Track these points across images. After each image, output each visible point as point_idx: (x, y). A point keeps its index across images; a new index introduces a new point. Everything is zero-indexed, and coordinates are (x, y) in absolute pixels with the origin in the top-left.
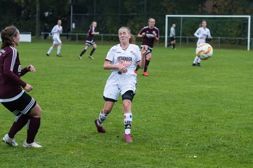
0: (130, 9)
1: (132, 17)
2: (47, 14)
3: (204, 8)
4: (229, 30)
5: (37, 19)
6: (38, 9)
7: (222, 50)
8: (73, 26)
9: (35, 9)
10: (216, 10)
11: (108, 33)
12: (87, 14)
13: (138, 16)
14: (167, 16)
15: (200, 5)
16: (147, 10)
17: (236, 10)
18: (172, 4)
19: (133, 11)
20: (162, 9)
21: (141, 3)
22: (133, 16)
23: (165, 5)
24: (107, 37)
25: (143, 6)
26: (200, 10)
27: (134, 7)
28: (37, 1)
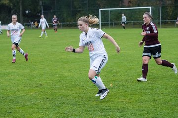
0: (78, 7)
1: (79, 11)
2: (27, 12)
3: (123, 4)
4: (139, 16)
5: (21, 15)
6: (21, 9)
7: (135, 29)
9: (19, 9)
10: (130, 5)
11: (64, 22)
12: (52, 11)
13: (83, 11)
14: (100, 10)
15: (120, 2)
16: (88, 6)
17: (142, 4)
18: (103, 2)
19: (80, 8)
20: (97, 6)
21: (84, 2)
23: (99, 3)
24: (64, 24)
25: (86, 4)
26: (120, 4)
27: (80, 5)
28: (20, 4)
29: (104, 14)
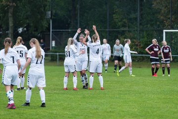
0: (120, 23)
1: (123, 33)
2: (20, 30)
6: (11, 24)
8: (53, 43)
9: (8, 24)
12: (70, 30)
13: (129, 31)
14: (164, 31)
16: (140, 24)
18: (170, 16)
19: (124, 26)
20: (158, 23)
21: (133, 16)
22: (123, 31)
23: (162, 17)
25: (136, 19)
27: (124, 20)
28: (10, 15)
29: (172, 39)
